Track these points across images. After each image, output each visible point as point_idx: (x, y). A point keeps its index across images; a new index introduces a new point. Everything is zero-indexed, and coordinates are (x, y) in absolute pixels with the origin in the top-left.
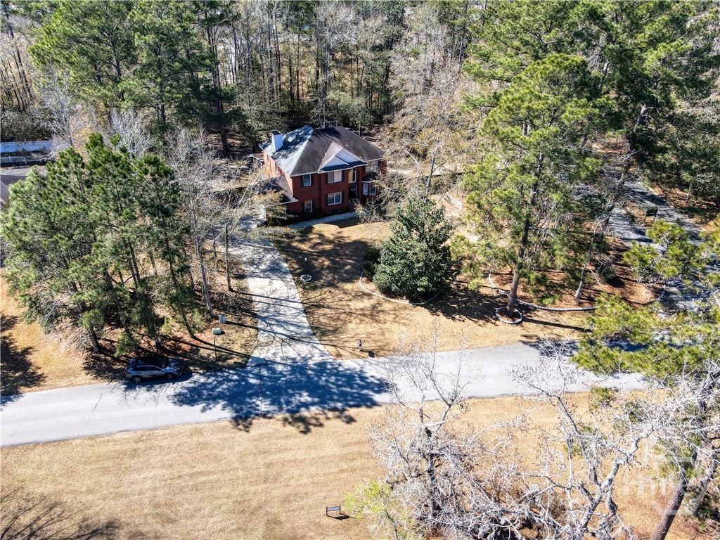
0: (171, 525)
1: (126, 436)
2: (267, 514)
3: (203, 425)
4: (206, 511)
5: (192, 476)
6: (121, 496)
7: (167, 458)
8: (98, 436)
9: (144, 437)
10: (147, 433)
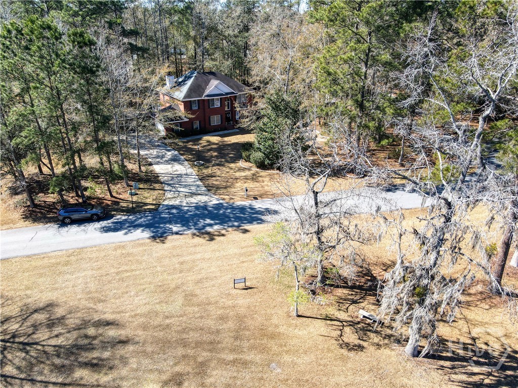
0: (102, 304)
1: (59, 254)
2: (184, 291)
3: (125, 243)
4: (132, 293)
5: (117, 273)
6: (57, 289)
7: (96, 264)
8: (35, 255)
9: (75, 254)
10: (78, 251)
